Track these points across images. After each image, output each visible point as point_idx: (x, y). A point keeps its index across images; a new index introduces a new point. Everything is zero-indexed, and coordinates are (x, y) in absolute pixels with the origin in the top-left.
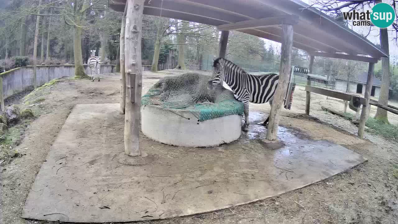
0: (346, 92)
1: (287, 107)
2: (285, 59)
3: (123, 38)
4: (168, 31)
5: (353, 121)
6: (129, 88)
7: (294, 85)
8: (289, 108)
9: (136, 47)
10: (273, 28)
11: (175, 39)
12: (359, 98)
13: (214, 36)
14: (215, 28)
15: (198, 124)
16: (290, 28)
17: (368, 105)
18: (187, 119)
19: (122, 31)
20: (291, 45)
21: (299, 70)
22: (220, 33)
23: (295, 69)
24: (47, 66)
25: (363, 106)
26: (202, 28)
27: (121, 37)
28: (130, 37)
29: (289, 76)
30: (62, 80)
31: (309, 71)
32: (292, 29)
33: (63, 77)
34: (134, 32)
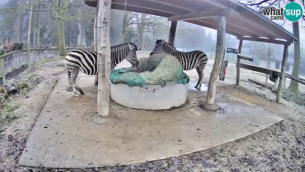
0: (267, 68)
1: (222, 79)
2: (220, 42)
3: (96, 27)
4: (130, 21)
5: (273, 90)
6: (101, 65)
7: (227, 62)
8: (223, 79)
9: (106, 34)
10: (211, 19)
11: (136, 27)
12: (277, 72)
13: (166, 25)
14: (167, 19)
15: (154, 92)
16: (223, 18)
17: (284, 78)
18: (145, 88)
19: (95, 22)
20: (224, 31)
21: (231, 50)
22: (171, 22)
23: (228, 50)
24: (38, 49)
25: (280, 78)
26: (157, 18)
27: (95, 26)
28: (101, 26)
29: (223, 55)
30: (49, 59)
31: (238, 51)
32: (225, 20)
33: (51, 57)
34: (104, 23)
